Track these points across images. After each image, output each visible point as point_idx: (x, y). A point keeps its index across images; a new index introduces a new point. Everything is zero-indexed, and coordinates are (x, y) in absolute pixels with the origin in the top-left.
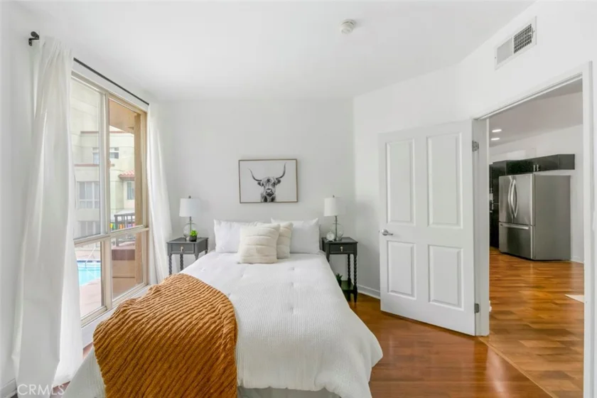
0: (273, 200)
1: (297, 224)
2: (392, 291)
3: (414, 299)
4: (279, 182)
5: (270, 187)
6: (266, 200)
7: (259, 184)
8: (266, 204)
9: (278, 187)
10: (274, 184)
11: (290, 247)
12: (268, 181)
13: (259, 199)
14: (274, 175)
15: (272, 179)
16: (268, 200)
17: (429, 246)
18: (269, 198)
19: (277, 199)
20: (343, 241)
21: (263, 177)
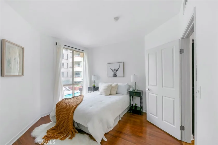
0: (116, 76)
1: (119, 84)
2: (150, 113)
3: (157, 118)
4: (118, 70)
5: (116, 72)
6: (114, 76)
7: (112, 71)
8: (114, 77)
9: (117, 72)
10: (116, 71)
11: (116, 92)
12: (115, 70)
13: (112, 76)
14: (116, 68)
15: (116, 69)
16: (115, 76)
17: (162, 96)
18: (115, 75)
19: (117, 76)
20: (138, 92)
21: (113, 69)
